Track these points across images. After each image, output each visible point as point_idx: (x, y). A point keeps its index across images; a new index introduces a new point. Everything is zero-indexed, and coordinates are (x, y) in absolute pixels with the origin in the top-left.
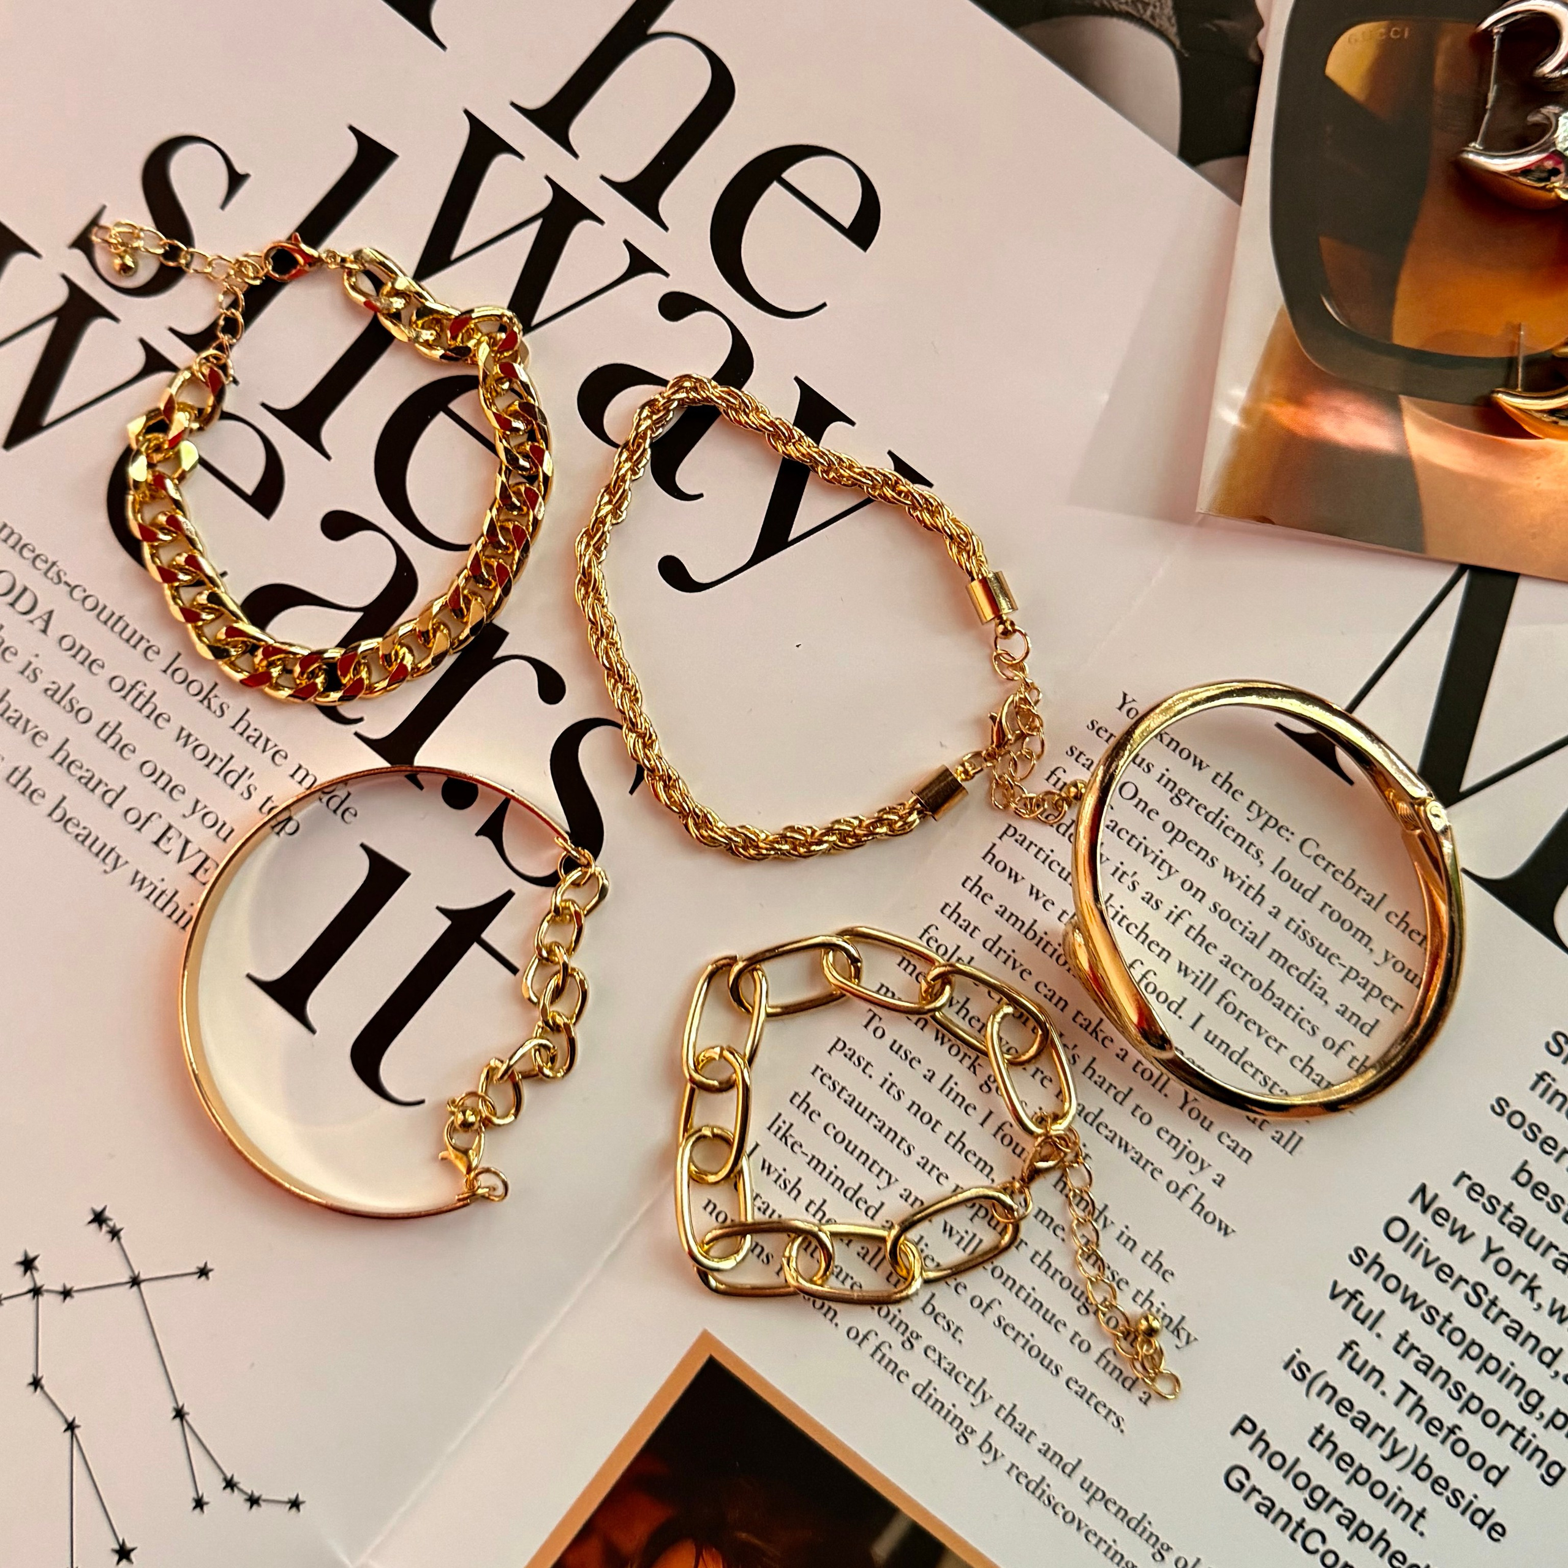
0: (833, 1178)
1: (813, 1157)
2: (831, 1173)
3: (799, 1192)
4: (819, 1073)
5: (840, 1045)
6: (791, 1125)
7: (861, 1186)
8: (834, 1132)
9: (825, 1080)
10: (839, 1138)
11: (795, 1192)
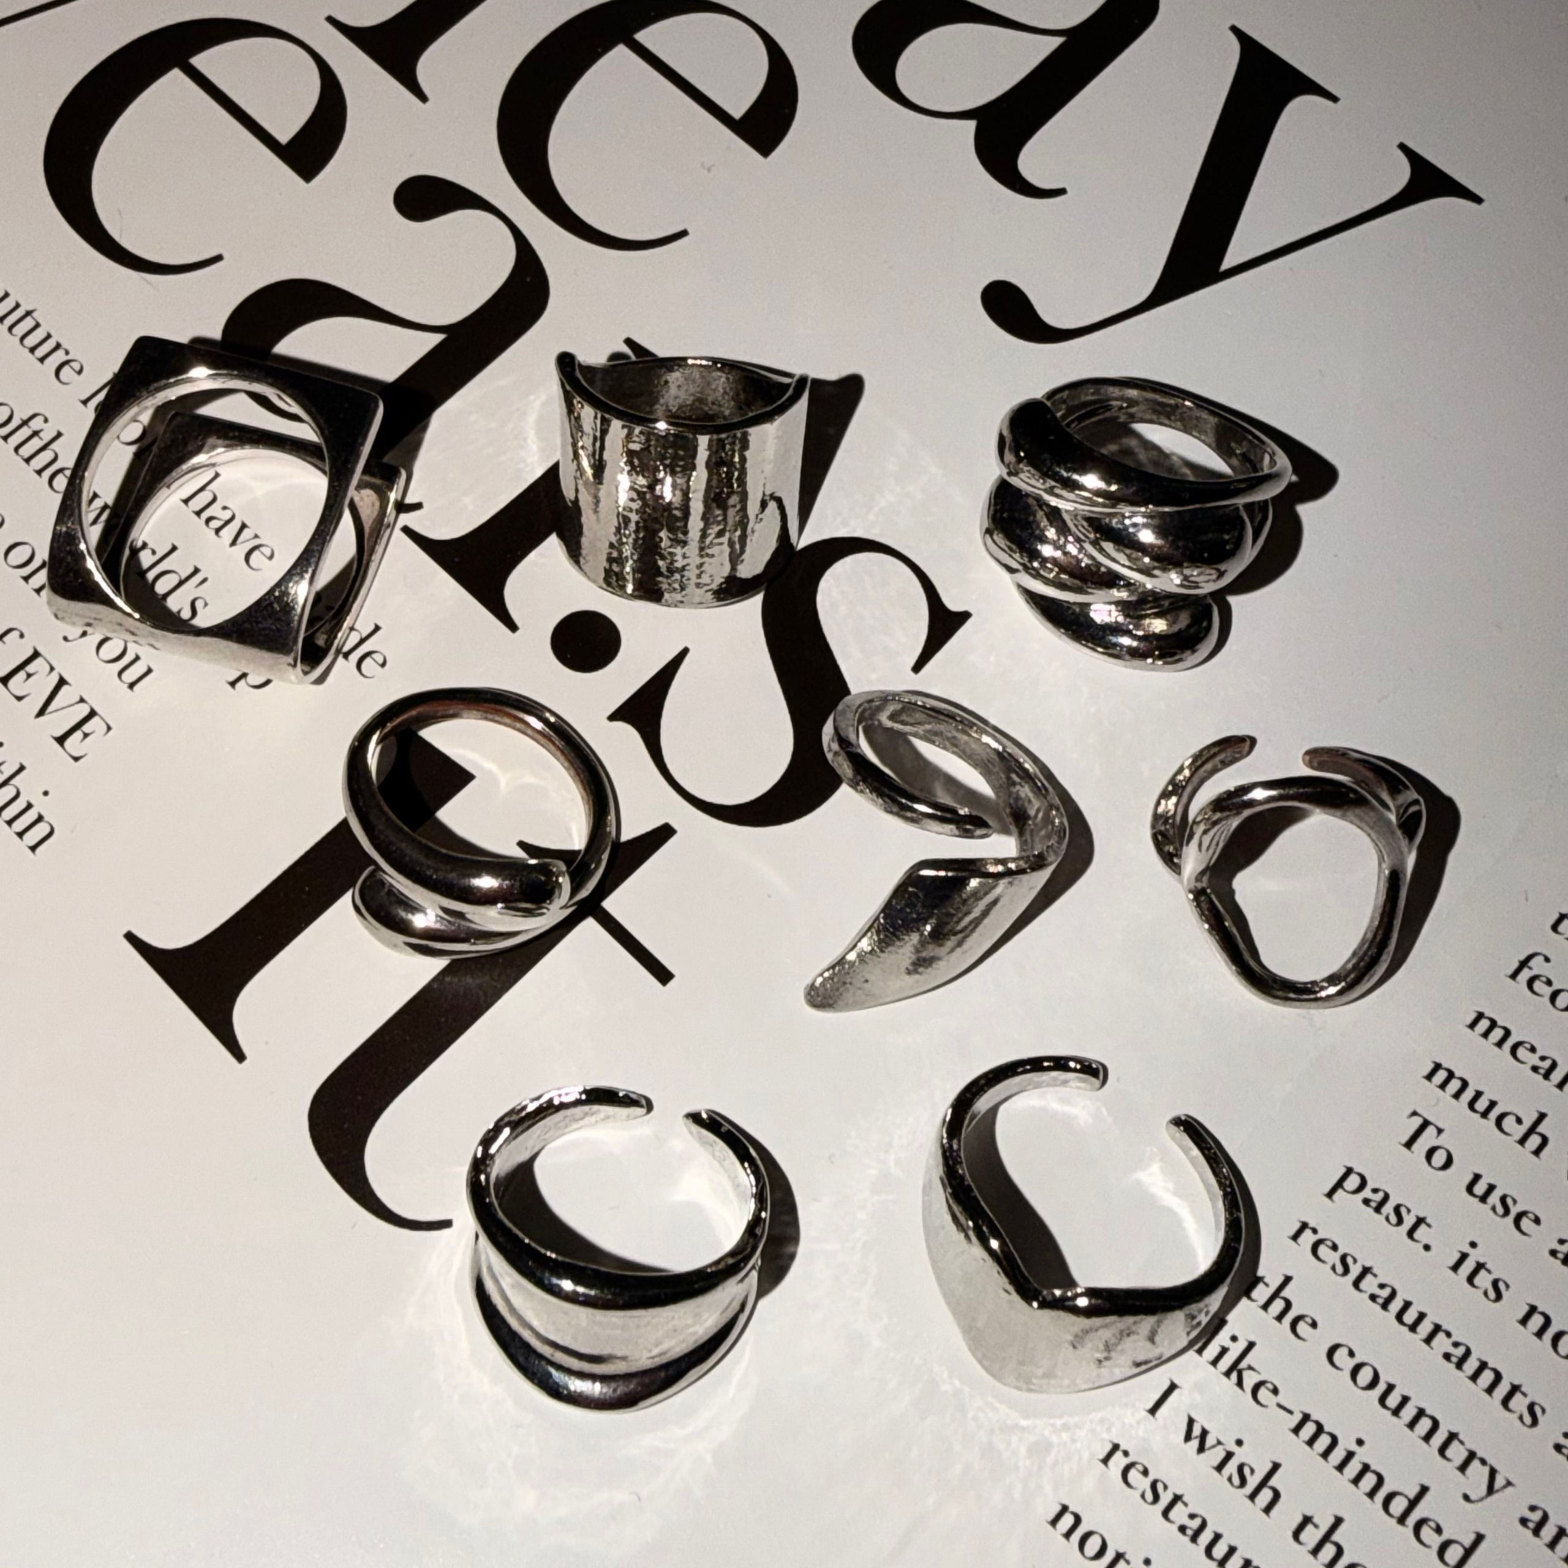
0: (1353, 1468)
1: (1306, 1418)
2: (1350, 1455)
3: (1277, 1495)
4: (1308, 1238)
5: (1353, 1182)
6: (1251, 1345)
7: (1424, 1490)
8: (1351, 1363)
9: (1323, 1250)
10: (1365, 1376)
11: (1266, 1495)
